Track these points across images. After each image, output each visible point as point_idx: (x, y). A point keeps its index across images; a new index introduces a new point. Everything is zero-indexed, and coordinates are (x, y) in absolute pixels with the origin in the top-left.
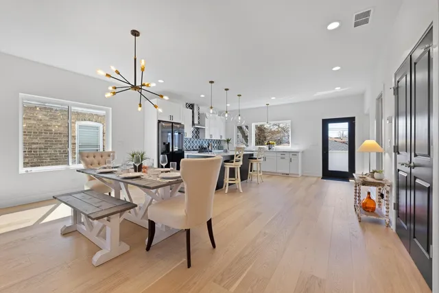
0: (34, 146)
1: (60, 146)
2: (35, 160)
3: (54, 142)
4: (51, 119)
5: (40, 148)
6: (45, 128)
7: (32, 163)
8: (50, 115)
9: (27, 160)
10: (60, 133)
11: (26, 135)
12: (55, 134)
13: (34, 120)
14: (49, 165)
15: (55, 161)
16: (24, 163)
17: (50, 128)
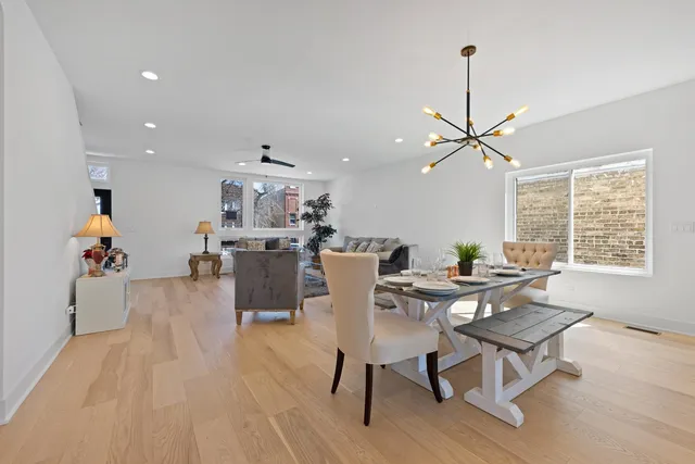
0: (589, 233)
1: (631, 234)
2: (590, 254)
3: (620, 227)
4: (615, 189)
5: (597, 237)
6: (605, 205)
7: (586, 257)
8: (613, 183)
9: (579, 253)
10: (629, 212)
11: (579, 218)
12: (621, 212)
13: (588, 194)
14: (610, 264)
15: (622, 258)
16: (575, 256)
17: (612, 204)
